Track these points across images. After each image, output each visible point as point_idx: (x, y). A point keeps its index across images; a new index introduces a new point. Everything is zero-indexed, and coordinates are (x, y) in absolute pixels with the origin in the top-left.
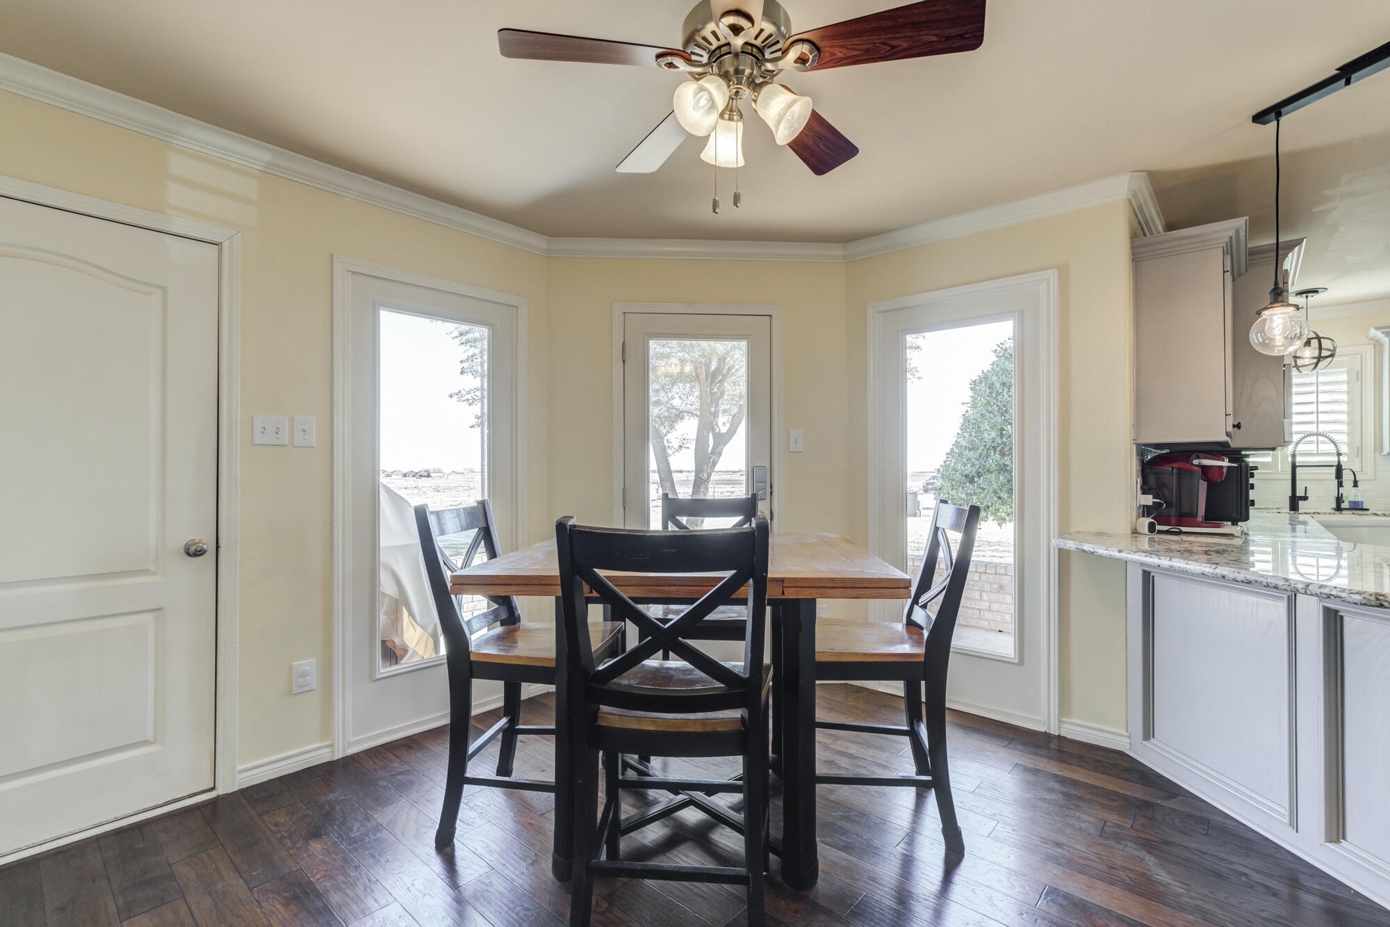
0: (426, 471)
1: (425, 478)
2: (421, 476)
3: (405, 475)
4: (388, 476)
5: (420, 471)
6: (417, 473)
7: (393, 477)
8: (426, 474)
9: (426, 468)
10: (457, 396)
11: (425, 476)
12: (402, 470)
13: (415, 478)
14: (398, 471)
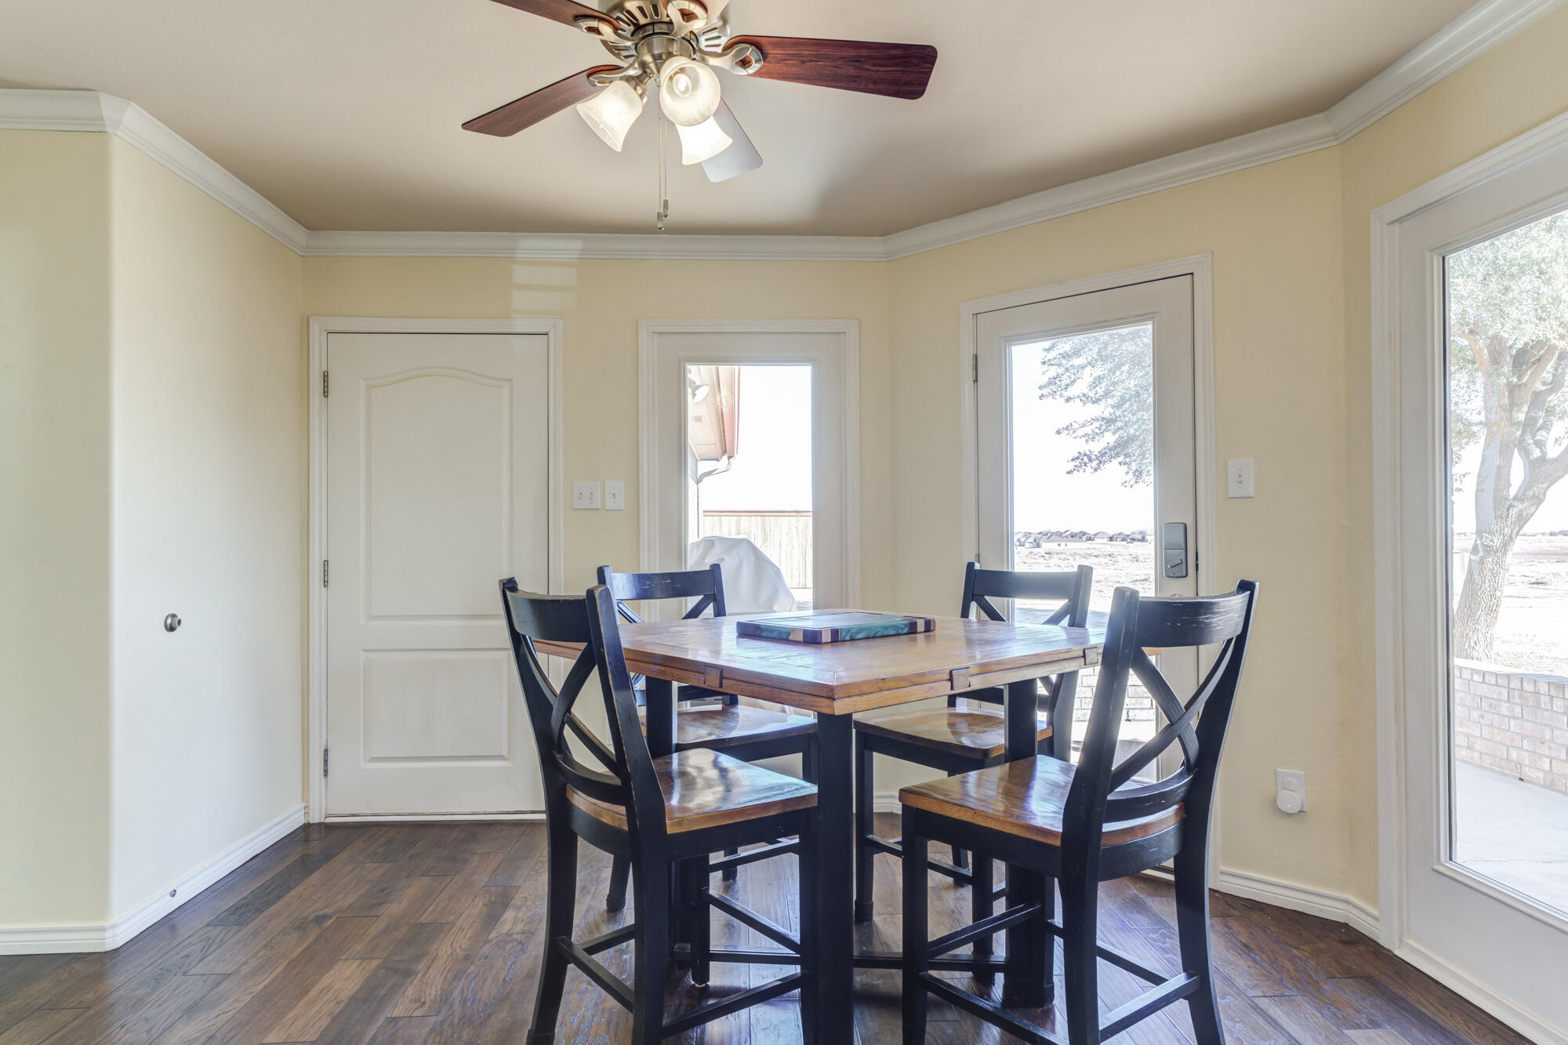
0: (1140, 533)
1: (1139, 543)
2: (1134, 539)
3: (1111, 539)
4: (1089, 539)
5: (1133, 533)
6: (1128, 536)
7: (1097, 540)
8: (1140, 537)
9: (1141, 529)
10: (1067, 432)
11: (1139, 540)
12: (1109, 533)
13: (1125, 543)
14: (1103, 532)
